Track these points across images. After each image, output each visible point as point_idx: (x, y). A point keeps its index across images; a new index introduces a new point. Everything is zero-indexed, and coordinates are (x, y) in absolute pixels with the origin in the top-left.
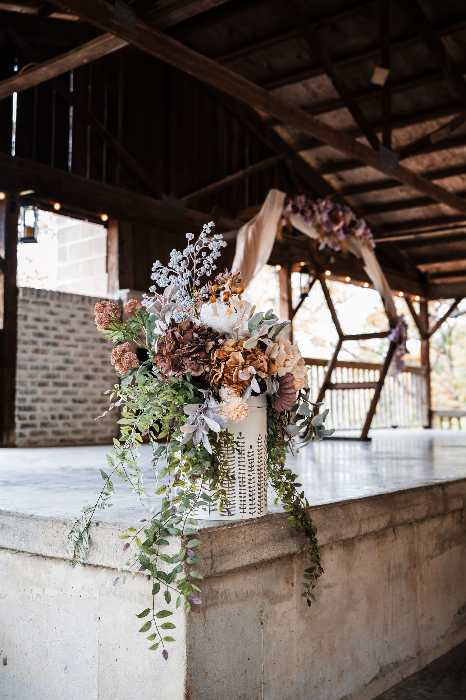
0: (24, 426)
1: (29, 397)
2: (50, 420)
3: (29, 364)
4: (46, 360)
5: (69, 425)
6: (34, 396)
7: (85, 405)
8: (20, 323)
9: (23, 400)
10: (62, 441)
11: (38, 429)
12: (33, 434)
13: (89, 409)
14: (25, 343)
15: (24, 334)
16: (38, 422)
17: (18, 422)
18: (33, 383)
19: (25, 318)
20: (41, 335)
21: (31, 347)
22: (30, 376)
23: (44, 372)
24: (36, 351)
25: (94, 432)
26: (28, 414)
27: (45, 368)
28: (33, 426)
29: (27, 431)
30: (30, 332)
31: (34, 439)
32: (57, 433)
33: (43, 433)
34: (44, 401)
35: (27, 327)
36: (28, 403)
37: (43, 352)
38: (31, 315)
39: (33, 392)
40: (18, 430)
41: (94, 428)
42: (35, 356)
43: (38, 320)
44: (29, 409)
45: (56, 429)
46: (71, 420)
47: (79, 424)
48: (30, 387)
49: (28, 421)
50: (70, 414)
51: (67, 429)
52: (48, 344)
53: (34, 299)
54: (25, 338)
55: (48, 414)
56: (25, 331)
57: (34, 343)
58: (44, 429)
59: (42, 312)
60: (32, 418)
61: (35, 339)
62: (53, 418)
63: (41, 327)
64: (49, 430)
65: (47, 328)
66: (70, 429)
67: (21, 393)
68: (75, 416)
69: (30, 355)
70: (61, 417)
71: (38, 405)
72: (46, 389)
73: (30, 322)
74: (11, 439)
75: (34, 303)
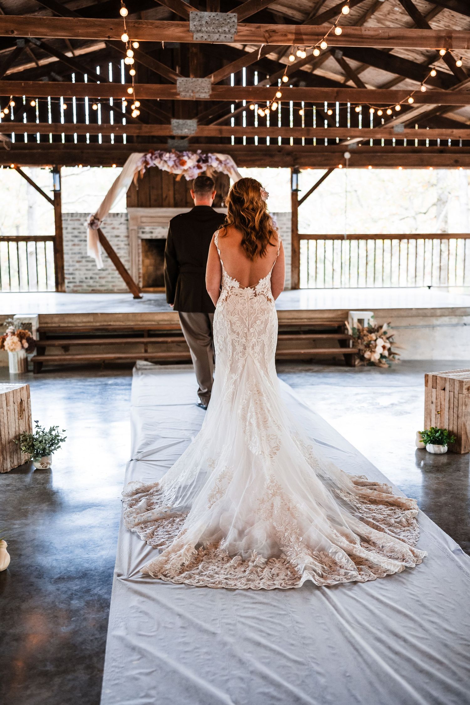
0: (69, 283)
1: (72, 268)
2: (84, 280)
3: (70, 252)
4: (80, 249)
5: (97, 282)
6: (75, 268)
7: (107, 272)
8: (64, 231)
9: (68, 270)
10: (93, 290)
11: (78, 284)
12: (75, 286)
13: (109, 274)
14: (67, 241)
15: (66, 237)
16: (77, 280)
17: (66, 281)
18: (73, 261)
19: (66, 228)
20: (76, 237)
21: (71, 243)
22: (71, 258)
23: (80, 256)
24: (74, 245)
25: (113, 286)
26: (71, 277)
27: (79, 253)
28: (75, 282)
29: (71, 285)
30: (70, 235)
31: (75, 289)
32: (90, 286)
34: (80, 270)
35: (67, 233)
36: (71, 271)
37: (78, 245)
38: (70, 227)
39: (73, 266)
40: (66, 284)
41: (114, 284)
42: (74, 247)
43: (74, 229)
44: (72, 274)
45: (89, 284)
46: (98, 280)
47: (103, 282)
48: (71, 263)
49: (71, 280)
50: (97, 277)
51: (95, 284)
52: (81, 241)
53: (69, 218)
54: (67, 239)
55: (84, 277)
56: (67, 235)
57: (72, 241)
58: (81, 284)
59: (76, 224)
60: (73, 278)
61: (73, 239)
62: (86, 278)
63: (76, 233)
64: (84, 285)
65: (80, 233)
66: (98, 284)
67: (67, 266)
68: (100, 278)
69: (70, 247)
70: (91, 278)
71: (77, 272)
72: (81, 264)
73: (69, 230)
74: (63, 288)
75: (71, 220)
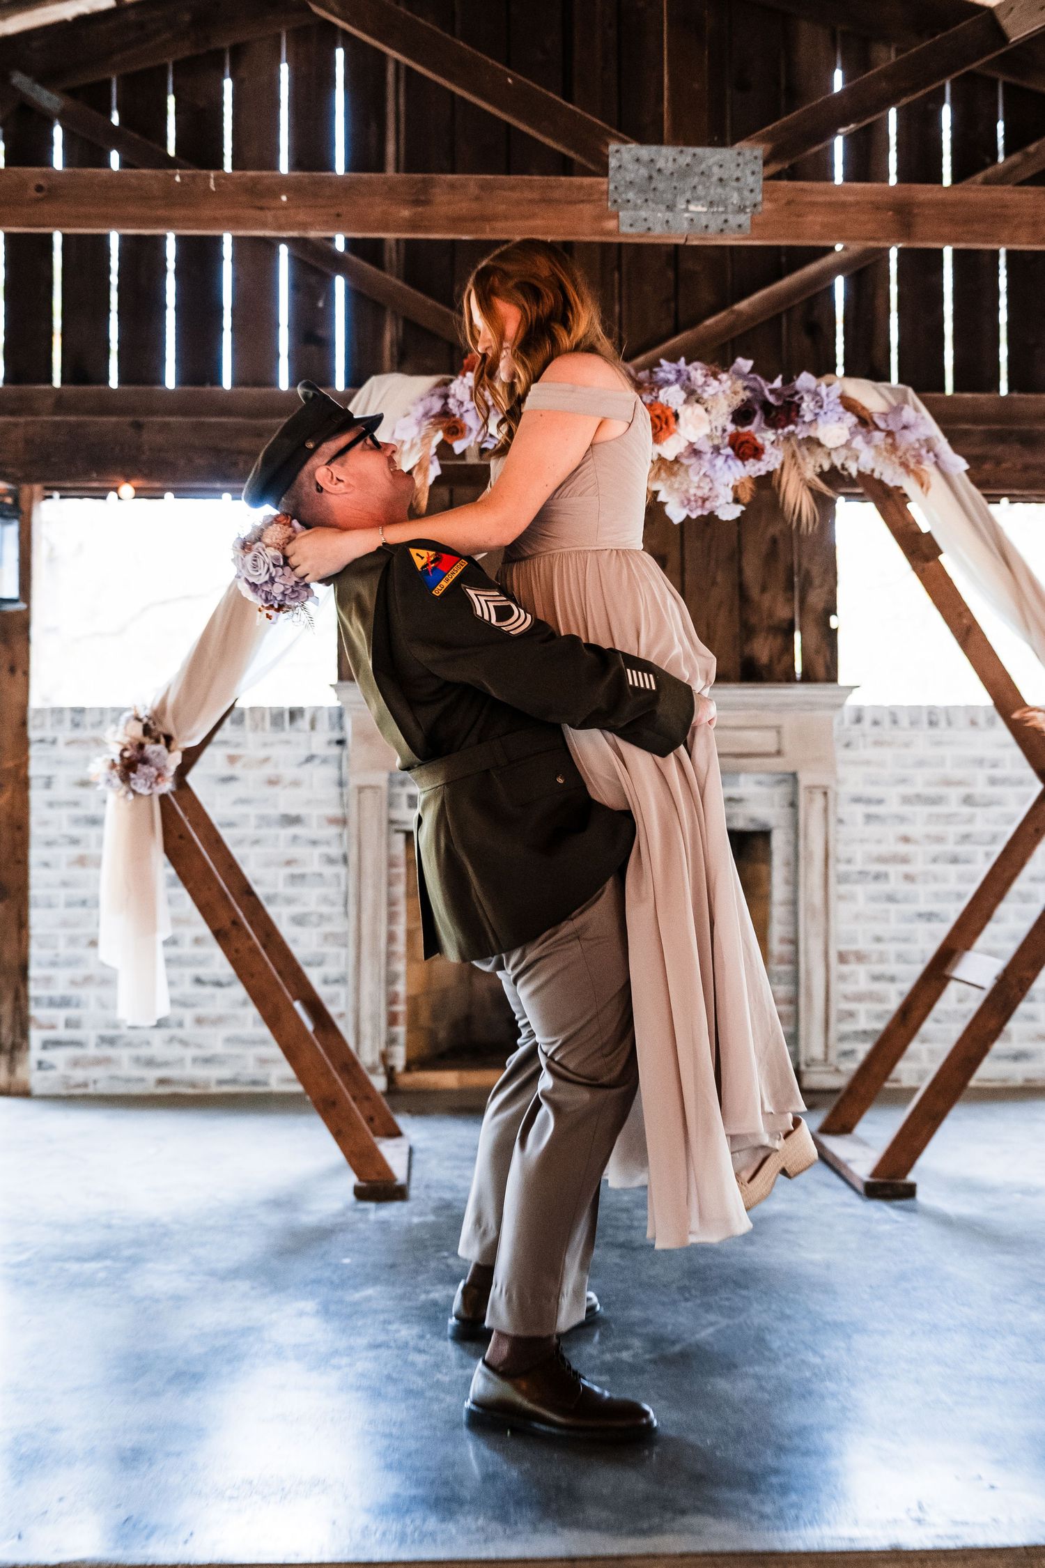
0: (47, 1045)
1: (62, 976)
2: (126, 1032)
3: (62, 894)
5: (184, 1043)
6: (79, 972)
8: (37, 796)
9: (48, 980)
10: (163, 1082)
11: (92, 1051)
12: (76, 1063)
14: (49, 844)
15: (45, 823)
16: (89, 1034)
17: (36, 1036)
18: (73, 941)
19: (48, 783)
20: (92, 821)
21: (68, 852)
22: (65, 924)
24: (82, 861)
26: (61, 1015)
28: (77, 1043)
29: (58, 1056)
30: (64, 813)
31: (79, 1075)
32: (150, 1063)
33: (106, 1061)
35: (51, 805)
36: (58, 991)
38: (63, 776)
39: (72, 962)
40: (35, 1052)
42: (78, 873)
43: (83, 783)
44: (65, 1002)
45: (144, 1052)
46: (189, 1030)
47: (214, 1040)
48: (64, 951)
49: (62, 1033)
50: (188, 1015)
51: (176, 1051)
53: (65, 733)
54: (51, 832)
56: (49, 814)
57: (75, 842)
58: (108, 1051)
60: (69, 1024)
61: (77, 832)
64: (123, 1054)
66: (189, 1053)
67: (40, 964)
68: (199, 1021)
69: (63, 872)
70: (162, 1024)
71: (90, 994)
73: (62, 790)
74: (20, 1072)
75: (69, 743)
